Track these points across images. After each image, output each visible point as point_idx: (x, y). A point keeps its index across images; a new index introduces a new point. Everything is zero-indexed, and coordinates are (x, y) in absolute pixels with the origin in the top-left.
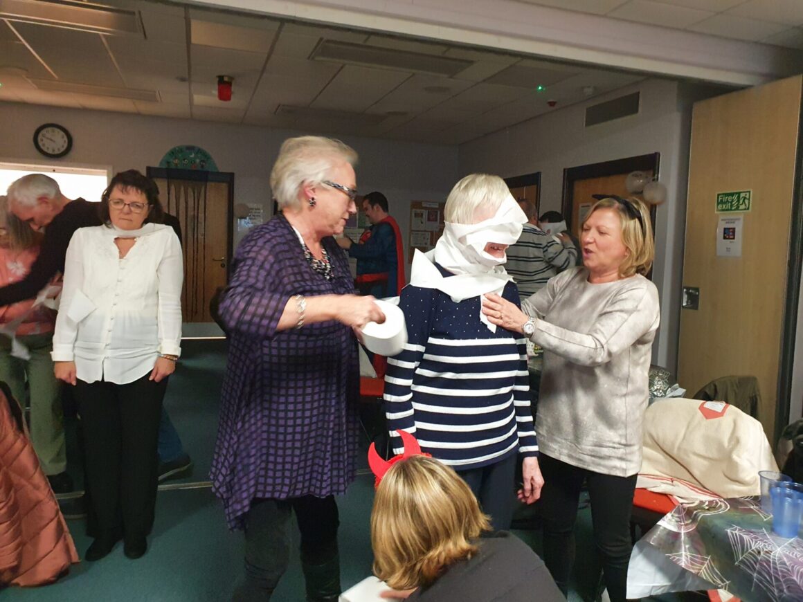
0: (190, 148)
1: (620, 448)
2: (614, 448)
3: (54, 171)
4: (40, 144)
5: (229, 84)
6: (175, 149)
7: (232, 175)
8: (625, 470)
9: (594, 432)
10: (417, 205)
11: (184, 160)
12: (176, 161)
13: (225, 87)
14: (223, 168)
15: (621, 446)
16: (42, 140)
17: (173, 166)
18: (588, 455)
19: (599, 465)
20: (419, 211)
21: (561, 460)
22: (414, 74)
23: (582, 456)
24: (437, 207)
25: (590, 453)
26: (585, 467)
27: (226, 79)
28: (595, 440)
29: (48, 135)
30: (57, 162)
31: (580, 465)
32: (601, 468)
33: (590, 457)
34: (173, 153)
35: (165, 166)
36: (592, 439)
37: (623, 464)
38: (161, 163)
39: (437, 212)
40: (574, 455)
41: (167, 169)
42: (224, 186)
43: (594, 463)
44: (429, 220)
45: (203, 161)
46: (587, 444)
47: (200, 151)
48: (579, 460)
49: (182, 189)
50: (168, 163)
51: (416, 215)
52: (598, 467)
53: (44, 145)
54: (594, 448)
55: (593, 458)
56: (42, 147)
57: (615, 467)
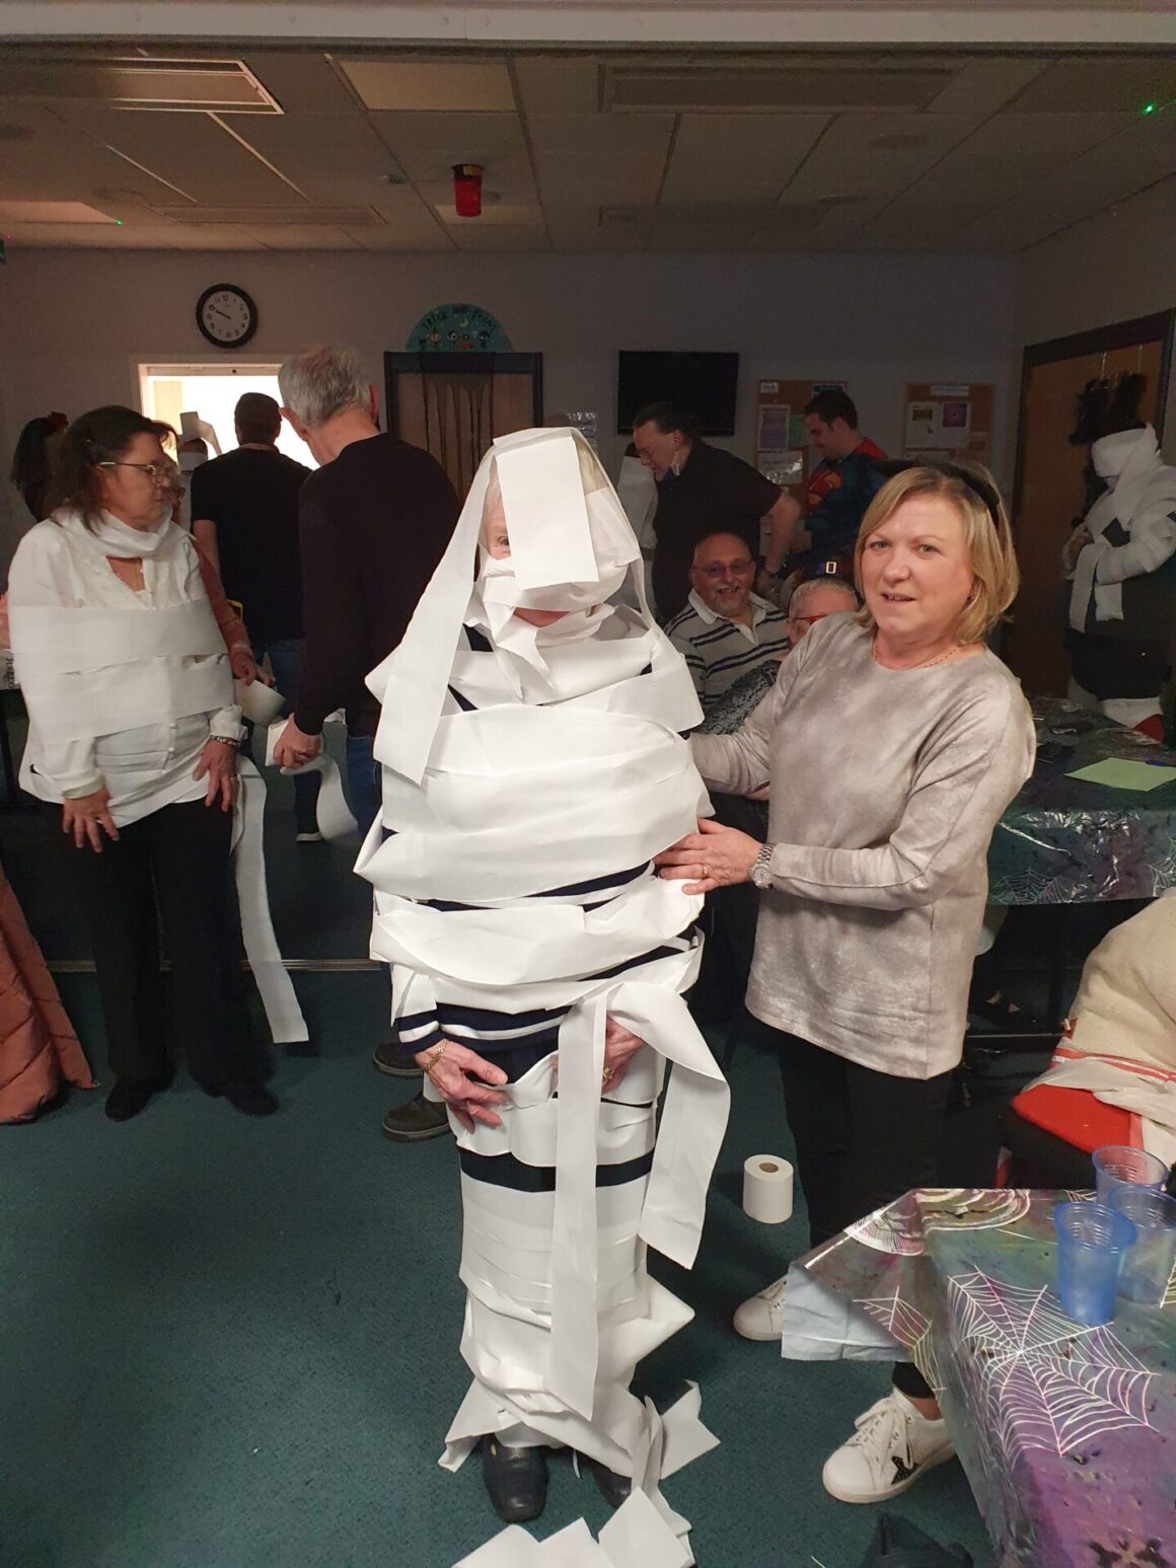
0: (461, 309)
1: (915, 1019)
2: (904, 1018)
3: (234, 371)
4: (207, 323)
5: (477, 180)
6: (431, 314)
7: (538, 357)
8: (924, 1065)
9: (859, 984)
10: (917, 392)
11: (450, 334)
12: (436, 338)
13: (468, 187)
14: (522, 345)
15: (917, 1014)
16: (210, 317)
17: (430, 349)
18: (846, 1028)
19: (868, 1051)
20: (923, 406)
21: (794, 1033)
22: (836, 116)
23: (834, 1030)
24: (966, 394)
25: (851, 1026)
26: (842, 1052)
27: (466, 171)
28: (861, 1000)
29: (219, 307)
30: (234, 356)
31: (833, 1048)
32: (875, 1058)
33: (851, 1033)
34: (429, 322)
35: (418, 349)
36: (854, 998)
37: (921, 1054)
38: (408, 345)
39: (965, 406)
40: (820, 1025)
41: (419, 353)
42: (527, 379)
43: (858, 1044)
44: (946, 423)
45: (484, 333)
46: (846, 1006)
47: (478, 313)
48: (829, 1036)
49: (450, 390)
50: (422, 342)
51: (917, 415)
52: (867, 1055)
53: (213, 325)
54: (859, 1015)
55: (858, 1037)
56: (210, 330)
57: (904, 1059)
